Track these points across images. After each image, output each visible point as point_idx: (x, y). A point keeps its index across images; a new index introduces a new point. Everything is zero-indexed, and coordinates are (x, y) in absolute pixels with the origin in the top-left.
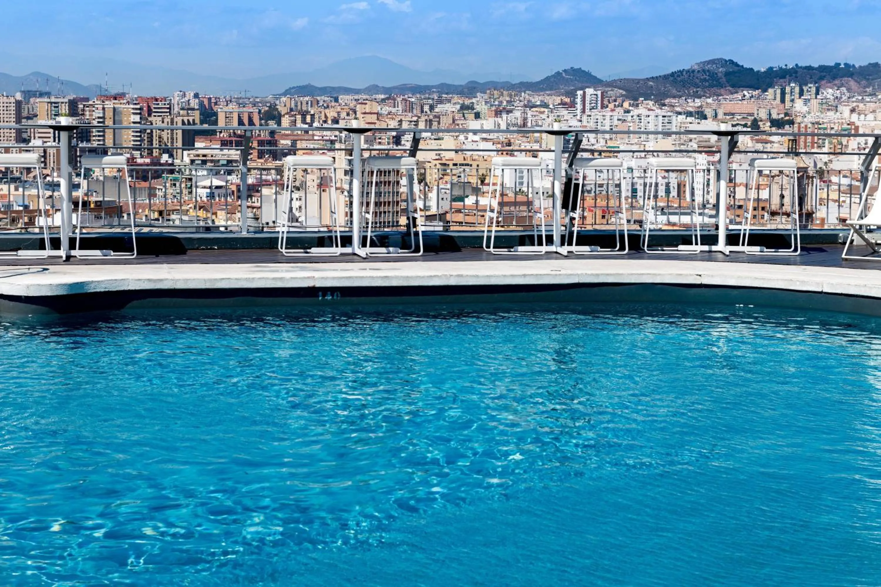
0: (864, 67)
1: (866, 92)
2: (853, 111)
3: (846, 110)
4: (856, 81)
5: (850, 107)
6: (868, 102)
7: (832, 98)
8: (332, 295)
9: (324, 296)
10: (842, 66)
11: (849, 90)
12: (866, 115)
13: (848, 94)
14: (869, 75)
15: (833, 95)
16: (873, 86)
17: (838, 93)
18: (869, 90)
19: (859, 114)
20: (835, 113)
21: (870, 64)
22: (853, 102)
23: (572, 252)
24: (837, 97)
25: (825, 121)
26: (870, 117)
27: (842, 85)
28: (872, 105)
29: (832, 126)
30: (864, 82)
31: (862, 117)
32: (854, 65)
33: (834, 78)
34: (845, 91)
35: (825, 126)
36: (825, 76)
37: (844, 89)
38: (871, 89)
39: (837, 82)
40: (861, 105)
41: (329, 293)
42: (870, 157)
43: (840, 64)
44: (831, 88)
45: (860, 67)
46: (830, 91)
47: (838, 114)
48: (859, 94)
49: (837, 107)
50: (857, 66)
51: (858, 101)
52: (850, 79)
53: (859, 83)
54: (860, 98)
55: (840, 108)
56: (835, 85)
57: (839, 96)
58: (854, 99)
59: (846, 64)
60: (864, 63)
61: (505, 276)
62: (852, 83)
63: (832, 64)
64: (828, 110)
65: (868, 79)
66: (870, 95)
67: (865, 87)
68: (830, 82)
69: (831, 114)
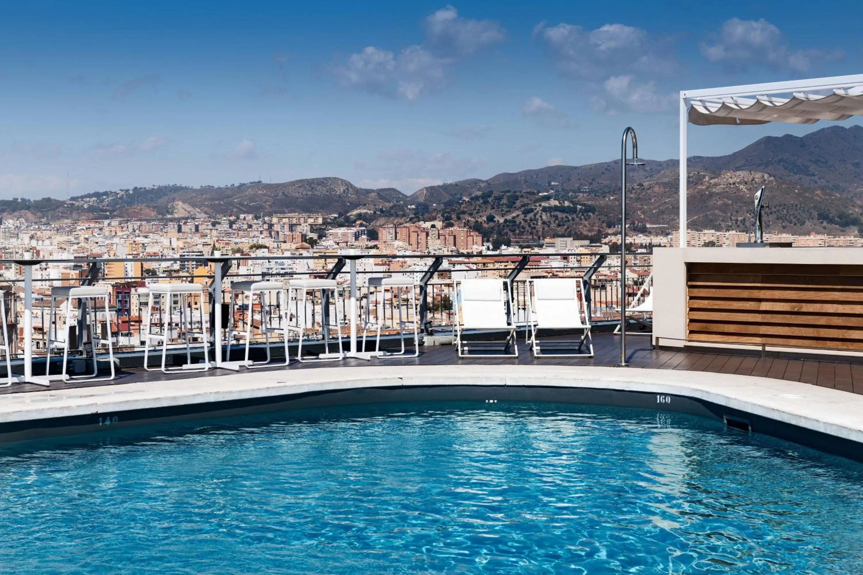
0: (38, 201)
1: (41, 222)
2: (32, 237)
3: (25, 238)
4: (32, 213)
5: (30, 235)
6: (44, 230)
7: (13, 227)
8: (111, 420)
9: (104, 421)
10: (20, 200)
11: (27, 220)
12: (43, 241)
13: (26, 224)
14: (43, 208)
15: (14, 225)
16: (47, 217)
17: (18, 223)
18: (44, 220)
19: (38, 240)
20: (17, 240)
21: (43, 199)
22: (31, 230)
23: (244, 366)
24: (17, 227)
25: (11, 246)
26: (47, 242)
27: (21, 217)
28: (48, 233)
29: (17, 250)
30: (39, 214)
31: (40, 242)
32: (29, 200)
33: (14, 211)
34: (24, 221)
35: (11, 250)
36: (6, 209)
37: (22, 220)
38: (45, 219)
39: (16, 214)
40: (39, 233)
41: (108, 418)
42: (429, 274)
43: (17, 199)
44: (11, 219)
45: (35, 201)
46: (11, 221)
47: (19, 240)
48: (36, 223)
49: (18, 234)
50: (32, 200)
51: (35, 229)
52: (27, 211)
53: (35, 214)
54: (37, 227)
55: (21, 235)
56: (15, 216)
57: (19, 225)
58: (32, 228)
59: (22, 199)
60: (39, 198)
61: (253, 390)
62: (29, 215)
63: (11, 199)
64: (11, 237)
65: (43, 211)
66: (45, 224)
67: (40, 218)
68: (10, 214)
69: (13, 240)
